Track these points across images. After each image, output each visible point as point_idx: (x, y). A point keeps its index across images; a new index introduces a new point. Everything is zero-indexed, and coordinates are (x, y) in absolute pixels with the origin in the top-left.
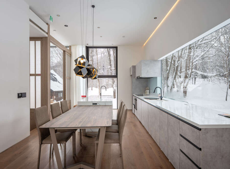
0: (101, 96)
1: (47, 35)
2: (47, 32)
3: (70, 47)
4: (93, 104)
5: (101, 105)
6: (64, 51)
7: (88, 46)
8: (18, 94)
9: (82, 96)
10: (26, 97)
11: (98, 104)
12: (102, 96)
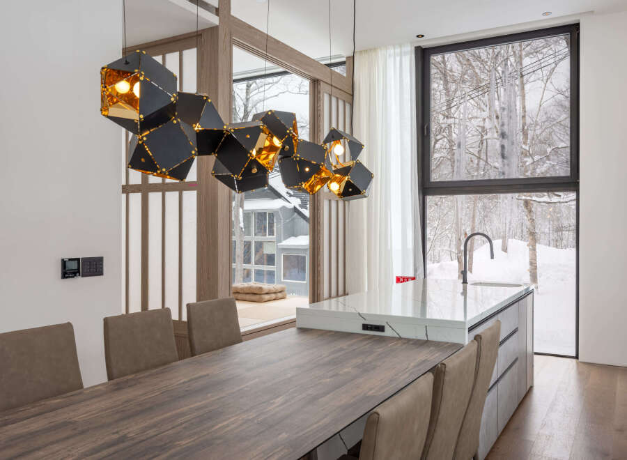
0: (465, 282)
1: (214, 20)
2: (216, 5)
3: (350, 62)
4: (366, 327)
5: (403, 335)
6: (315, 83)
7: (424, 43)
8: (64, 263)
9: (398, 280)
10: (101, 274)
11: (387, 328)
12: (469, 286)
